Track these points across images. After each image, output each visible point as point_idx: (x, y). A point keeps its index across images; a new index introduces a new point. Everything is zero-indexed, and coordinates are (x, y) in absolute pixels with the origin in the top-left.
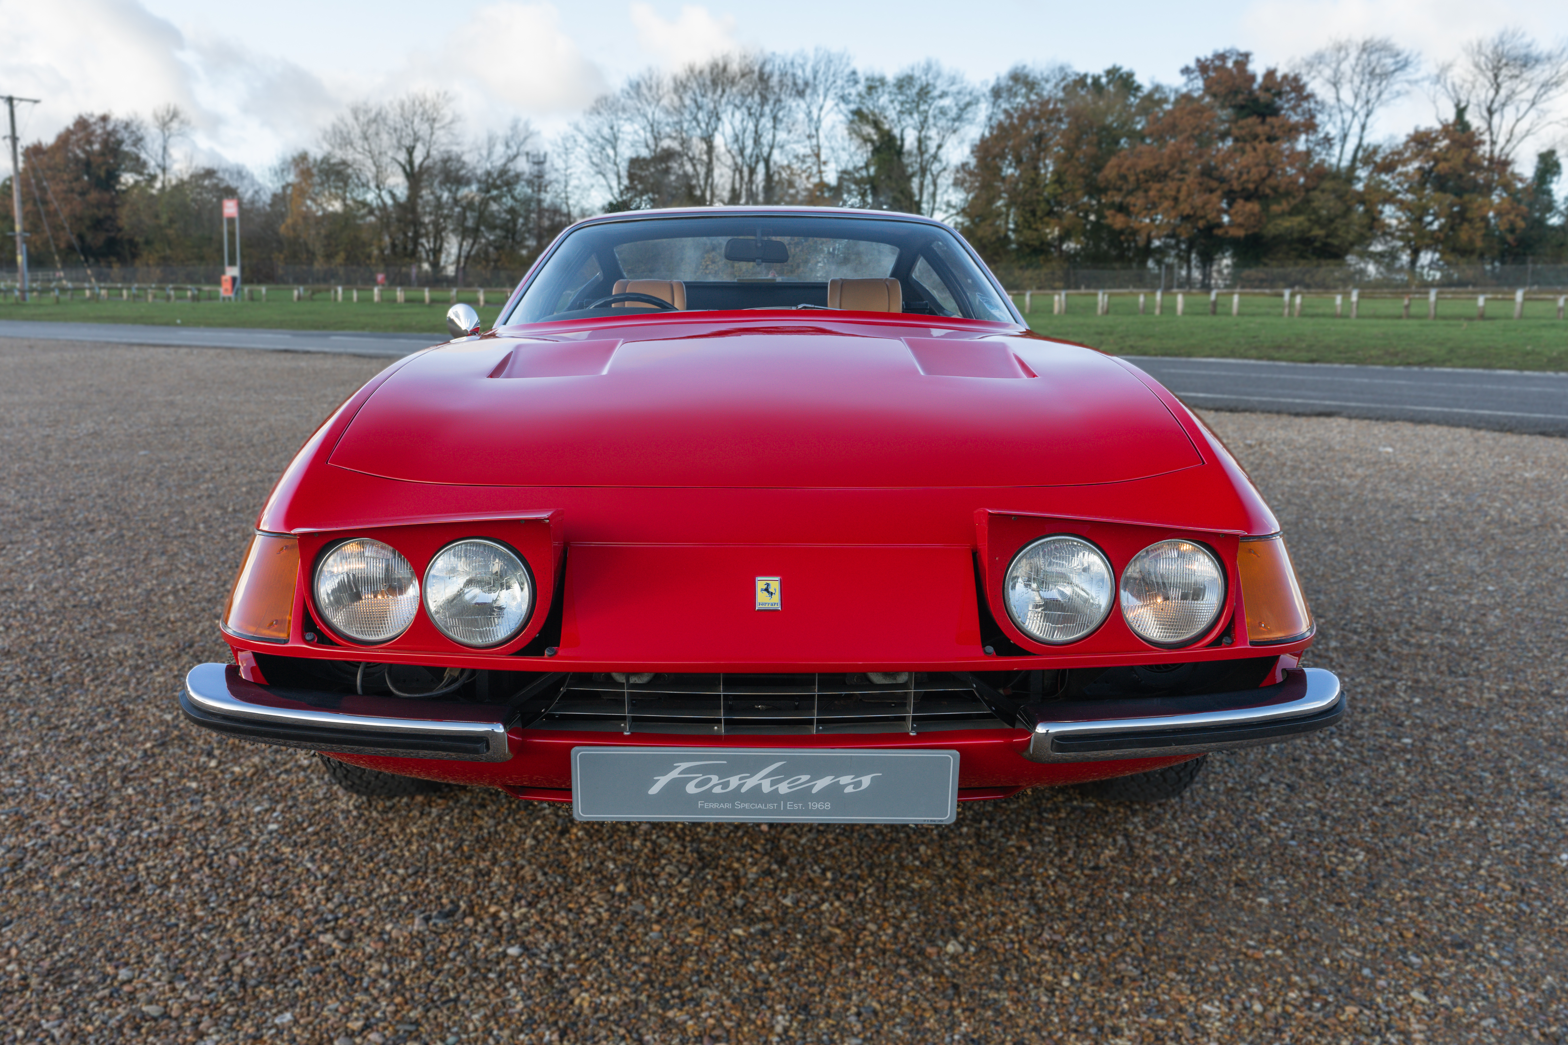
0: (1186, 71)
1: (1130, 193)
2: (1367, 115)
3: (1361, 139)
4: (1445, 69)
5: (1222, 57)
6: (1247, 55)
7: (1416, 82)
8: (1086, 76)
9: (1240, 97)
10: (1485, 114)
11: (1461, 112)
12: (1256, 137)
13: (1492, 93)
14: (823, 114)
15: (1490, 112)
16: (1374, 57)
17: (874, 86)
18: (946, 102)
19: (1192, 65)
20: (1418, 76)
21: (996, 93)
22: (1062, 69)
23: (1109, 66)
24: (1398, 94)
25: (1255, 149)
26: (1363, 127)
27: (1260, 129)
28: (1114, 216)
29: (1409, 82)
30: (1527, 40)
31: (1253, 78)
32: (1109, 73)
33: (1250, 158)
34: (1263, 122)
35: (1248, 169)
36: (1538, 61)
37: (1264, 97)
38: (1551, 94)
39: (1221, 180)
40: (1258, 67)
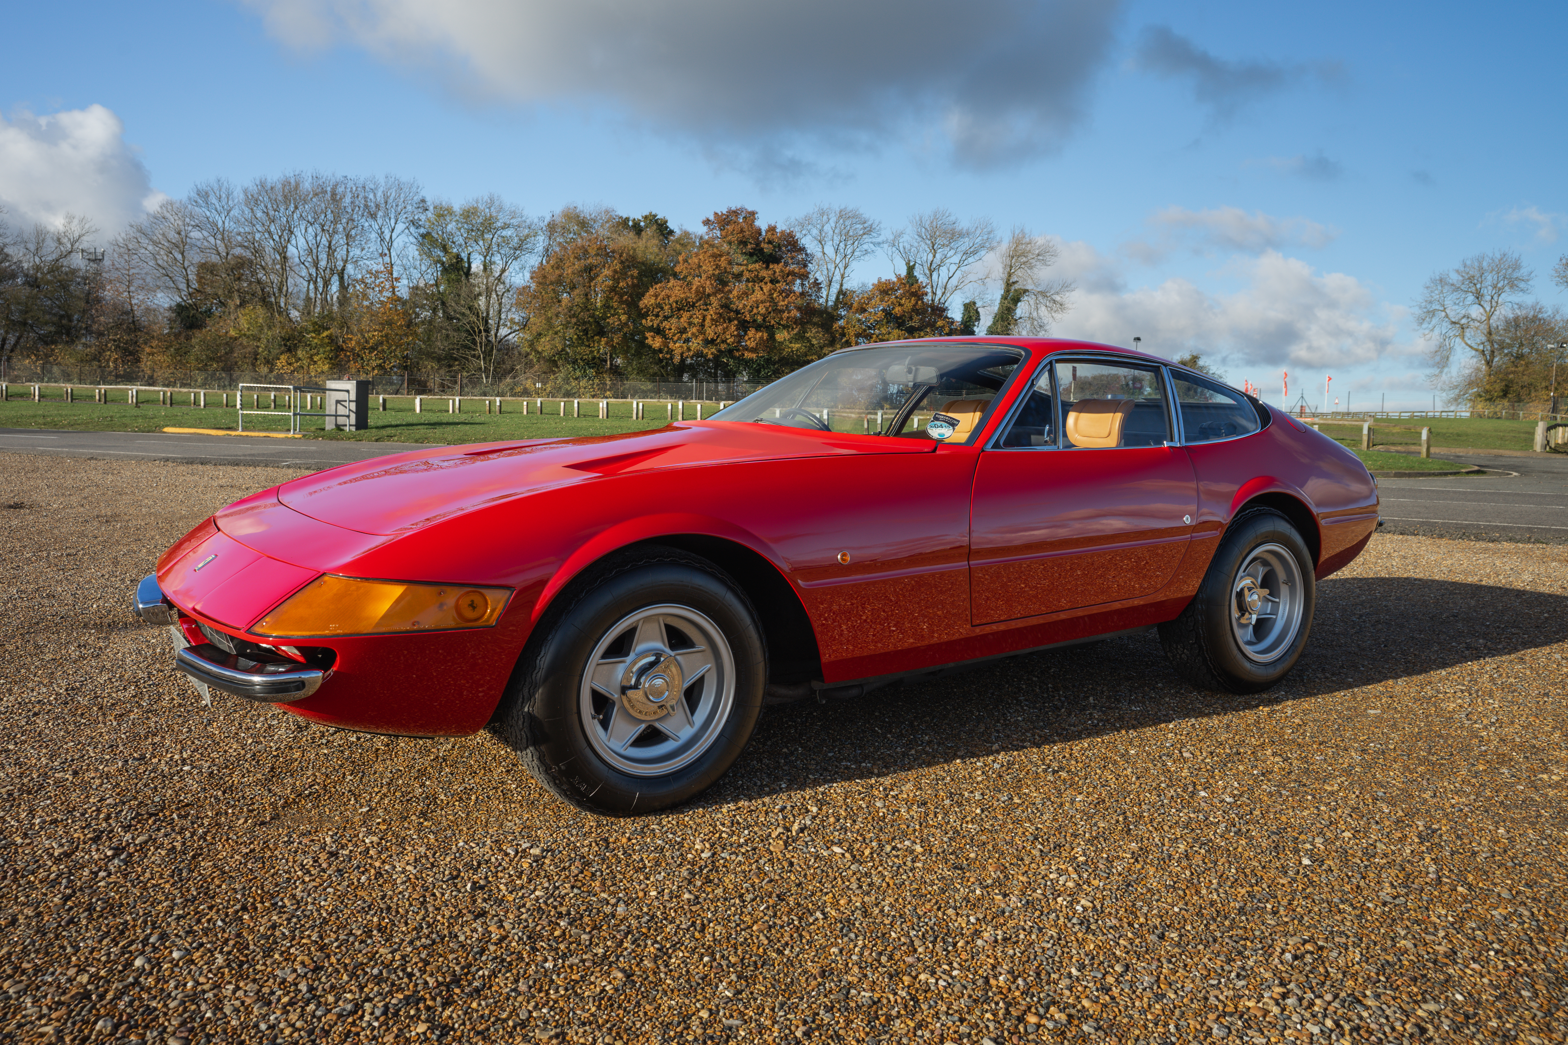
0: (707, 222)
1: (666, 318)
2: (845, 267)
3: (841, 285)
4: (898, 236)
5: (735, 213)
6: (753, 214)
7: (879, 244)
8: (627, 219)
9: (751, 246)
10: (927, 272)
11: (911, 269)
12: (762, 280)
13: (931, 257)
14: (394, 235)
15: (931, 272)
16: (848, 223)
17: (443, 213)
18: (507, 233)
19: (712, 218)
20: (880, 239)
21: (552, 228)
22: (607, 212)
23: (646, 213)
24: (866, 252)
25: (762, 289)
26: (843, 277)
27: (764, 273)
28: (653, 337)
29: (874, 244)
30: (952, 218)
31: (759, 232)
32: (646, 217)
33: (758, 295)
34: (767, 268)
35: (757, 304)
36: (961, 235)
37: (767, 248)
38: (970, 260)
39: (737, 312)
40: (762, 223)
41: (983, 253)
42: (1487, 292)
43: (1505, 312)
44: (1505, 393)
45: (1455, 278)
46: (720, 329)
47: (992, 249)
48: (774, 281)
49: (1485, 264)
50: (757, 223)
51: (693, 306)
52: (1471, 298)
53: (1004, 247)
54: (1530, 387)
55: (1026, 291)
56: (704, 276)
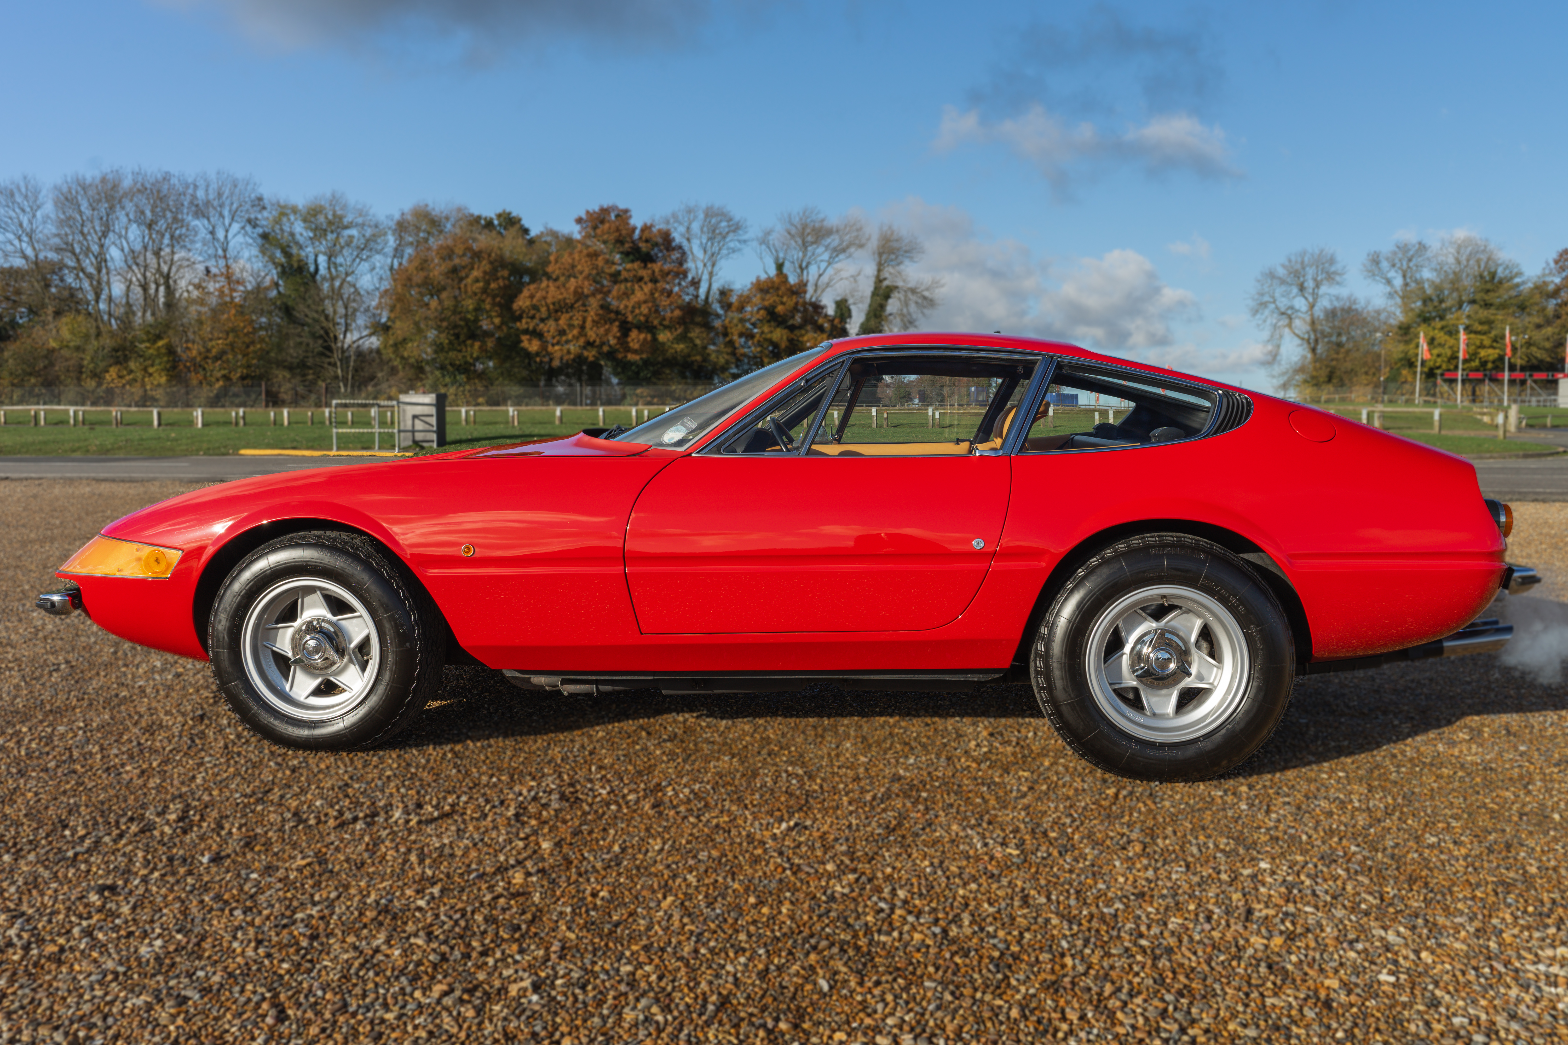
0: (579, 221)
1: (542, 320)
2: (713, 265)
3: (710, 283)
4: (768, 233)
5: (605, 211)
6: (626, 211)
7: (745, 241)
8: (479, 218)
9: (627, 246)
10: (797, 269)
11: (780, 267)
12: (641, 279)
13: (801, 254)
14: (230, 236)
15: (802, 269)
16: (714, 221)
18: (354, 232)
19: (584, 216)
20: (746, 237)
21: (401, 227)
22: (459, 210)
23: (499, 210)
24: (733, 250)
25: (642, 289)
27: (642, 273)
28: (530, 341)
29: (741, 242)
30: (821, 216)
31: (634, 230)
32: (499, 216)
33: (639, 296)
34: (645, 267)
35: (639, 304)
36: (829, 232)
37: (643, 246)
38: (842, 256)
39: (617, 313)
40: (637, 221)
41: (852, 250)
42: (1310, 284)
43: (1325, 303)
44: (1329, 379)
45: (1281, 272)
46: (602, 331)
47: (861, 246)
48: (654, 281)
49: (1306, 259)
50: (633, 222)
51: (572, 307)
52: (1295, 290)
53: (874, 243)
54: (1352, 372)
55: (896, 287)
56: (581, 278)
